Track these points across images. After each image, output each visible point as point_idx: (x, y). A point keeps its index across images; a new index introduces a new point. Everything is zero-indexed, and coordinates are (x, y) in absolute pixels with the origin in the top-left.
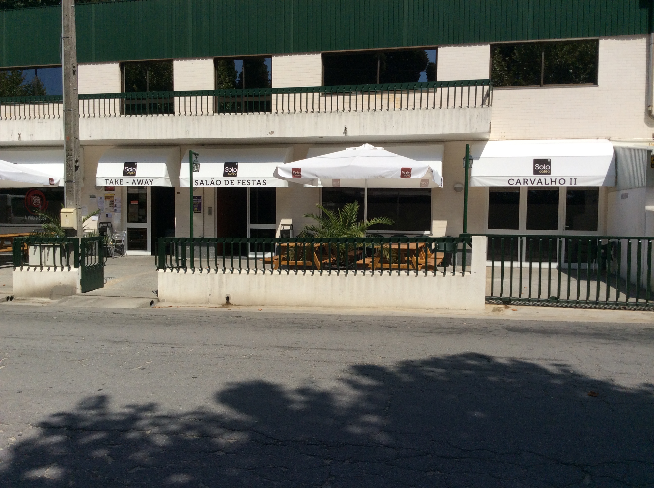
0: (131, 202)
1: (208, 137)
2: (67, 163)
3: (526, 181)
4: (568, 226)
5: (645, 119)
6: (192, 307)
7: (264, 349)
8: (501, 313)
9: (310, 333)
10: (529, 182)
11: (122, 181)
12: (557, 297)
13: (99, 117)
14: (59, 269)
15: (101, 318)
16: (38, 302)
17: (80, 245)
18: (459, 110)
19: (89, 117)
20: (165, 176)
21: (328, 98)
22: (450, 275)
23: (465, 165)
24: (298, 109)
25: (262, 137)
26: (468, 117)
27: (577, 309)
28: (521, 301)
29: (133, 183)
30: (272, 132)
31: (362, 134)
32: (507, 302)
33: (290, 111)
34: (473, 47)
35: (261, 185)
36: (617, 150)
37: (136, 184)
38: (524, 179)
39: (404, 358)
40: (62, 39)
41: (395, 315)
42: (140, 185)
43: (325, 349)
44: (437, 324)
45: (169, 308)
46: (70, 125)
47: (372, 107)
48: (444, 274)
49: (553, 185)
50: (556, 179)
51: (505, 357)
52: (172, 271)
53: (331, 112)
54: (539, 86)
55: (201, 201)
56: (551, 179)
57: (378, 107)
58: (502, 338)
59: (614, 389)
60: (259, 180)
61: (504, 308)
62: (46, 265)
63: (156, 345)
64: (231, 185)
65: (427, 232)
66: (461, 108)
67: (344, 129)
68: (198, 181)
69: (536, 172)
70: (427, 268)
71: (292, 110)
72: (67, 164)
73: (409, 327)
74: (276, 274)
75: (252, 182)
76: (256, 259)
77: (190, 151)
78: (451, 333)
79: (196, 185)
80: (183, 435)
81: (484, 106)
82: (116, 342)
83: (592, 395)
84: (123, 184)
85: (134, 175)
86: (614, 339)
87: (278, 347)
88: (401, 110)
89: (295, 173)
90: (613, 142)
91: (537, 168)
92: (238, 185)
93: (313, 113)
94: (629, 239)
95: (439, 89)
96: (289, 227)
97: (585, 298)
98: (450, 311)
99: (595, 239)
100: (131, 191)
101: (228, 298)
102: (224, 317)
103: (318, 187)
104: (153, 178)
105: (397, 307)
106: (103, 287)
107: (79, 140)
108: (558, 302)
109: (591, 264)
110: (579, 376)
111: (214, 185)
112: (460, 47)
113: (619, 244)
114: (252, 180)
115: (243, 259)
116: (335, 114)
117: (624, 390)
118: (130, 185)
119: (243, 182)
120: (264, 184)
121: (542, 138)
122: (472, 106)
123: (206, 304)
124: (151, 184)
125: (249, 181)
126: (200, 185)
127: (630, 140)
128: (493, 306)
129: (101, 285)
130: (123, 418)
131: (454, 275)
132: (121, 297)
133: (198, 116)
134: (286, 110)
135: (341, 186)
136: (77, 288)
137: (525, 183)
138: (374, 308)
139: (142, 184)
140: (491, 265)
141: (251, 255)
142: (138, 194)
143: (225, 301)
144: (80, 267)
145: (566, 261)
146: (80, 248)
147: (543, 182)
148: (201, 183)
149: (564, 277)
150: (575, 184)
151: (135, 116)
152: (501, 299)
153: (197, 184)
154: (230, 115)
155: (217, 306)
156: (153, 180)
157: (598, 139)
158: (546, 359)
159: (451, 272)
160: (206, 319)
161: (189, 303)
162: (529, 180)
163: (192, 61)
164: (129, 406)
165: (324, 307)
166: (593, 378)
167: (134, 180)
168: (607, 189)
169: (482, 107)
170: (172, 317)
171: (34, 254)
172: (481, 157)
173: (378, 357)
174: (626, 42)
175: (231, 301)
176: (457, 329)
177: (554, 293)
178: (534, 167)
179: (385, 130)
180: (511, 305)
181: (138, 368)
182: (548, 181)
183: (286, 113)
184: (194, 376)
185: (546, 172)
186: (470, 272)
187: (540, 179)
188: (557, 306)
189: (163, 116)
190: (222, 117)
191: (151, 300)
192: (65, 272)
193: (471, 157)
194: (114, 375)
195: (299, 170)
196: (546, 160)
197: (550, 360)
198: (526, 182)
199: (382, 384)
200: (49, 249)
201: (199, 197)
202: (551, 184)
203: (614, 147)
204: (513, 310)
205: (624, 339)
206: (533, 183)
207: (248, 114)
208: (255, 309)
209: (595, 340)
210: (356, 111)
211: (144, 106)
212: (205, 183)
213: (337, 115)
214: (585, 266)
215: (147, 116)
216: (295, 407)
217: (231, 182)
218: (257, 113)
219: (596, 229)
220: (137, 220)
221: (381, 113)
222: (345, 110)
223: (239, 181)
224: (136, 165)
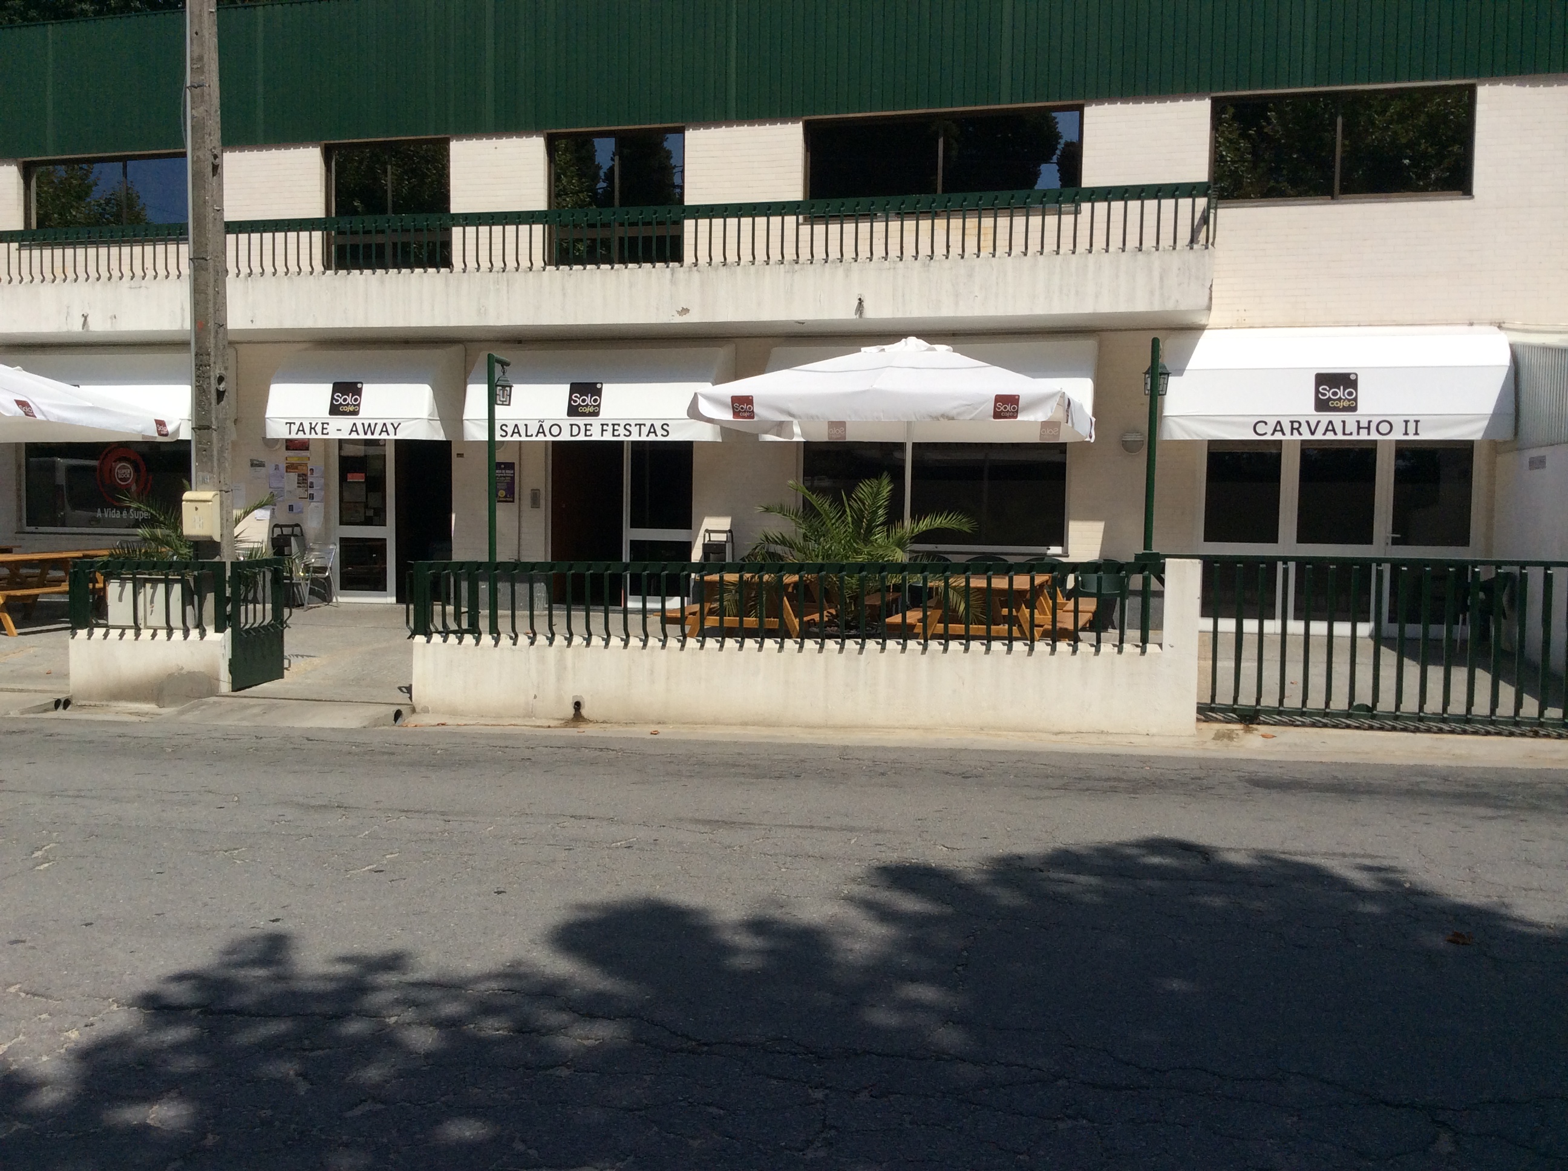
0: (349, 475)
1: (531, 323)
2: (198, 384)
3: (1296, 425)
4: (1398, 536)
6: (492, 725)
7: (664, 826)
8: (1235, 744)
9: (774, 789)
10: (1304, 429)
11: (325, 426)
12: (1370, 705)
13: (274, 274)
14: (178, 635)
15: (279, 750)
16: (130, 713)
17: (227, 579)
18: (1135, 255)
19: (250, 274)
20: (429, 415)
21: (819, 229)
22: (1112, 651)
23: (1149, 388)
24: (746, 256)
25: (659, 320)
26: (1156, 274)
27: (1418, 735)
28: (1283, 716)
29: (352, 431)
30: (685, 311)
31: (899, 315)
32: (1250, 717)
33: (727, 261)
34: (1168, 105)
35: (656, 435)
36: (1519, 351)
37: (358, 434)
38: (1292, 422)
39: (1001, 851)
40: (188, 90)
41: (975, 747)
42: (369, 436)
43: (812, 827)
44: (1080, 769)
45: (438, 727)
46: (206, 294)
47: (925, 249)
48: (1098, 651)
49: (1364, 436)
50: (1370, 422)
51: (1245, 850)
52: (445, 641)
53: (826, 262)
54: (1329, 197)
55: (514, 474)
56: (1358, 422)
57: (940, 249)
58: (1238, 802)
59: (1511, 926)
60: (652, 425)
61: (1240, 732)
62: (148, 624)
63: (409, 815)
64: (586, 435)
65: (1055, 550)
66: (1140, 250)
67: (857, 302)
68: (506, 426)
69: (1322, 405)
70: (1055, 635)
71: (732, 257)
72: (196, 386)
73: (1012, 777)
74: (693, 649)
75: (635, 430)
76: (644, 612)
77: (489, 355)
78: (1114, 790)
79: (501, 436)
80: (474, 1028)
81: (1195, 246)
82: (313, 807)
83: (1456, 939)
84: (328, 434)
85: (355, 413)
86: (1510, 807)
87: (697, 821)
88: (994, 256)
89: (739, 409)
90: (1508, 332)
91: (1324, 395)
92: (602, 435)
93: (782, 266)
94: (1547, 565)
95: (1086, 207)
96: (723, 537)
97: (1439, 709)
98: (1110, 738)
99: (1462, 567)
100: (350, 451)
101: (578, 705)
102: (569, 750)
103: (794, 440)
104: (399, 421)
105: (982, 729)
106: (282, 677)
107: (226, 329)
108: (1374, 717)
109: (1455, 626)
110: (1424, 894)
111: (545, 436)
112: (1139, 105)
113: (1524, 578)
114: (636, 425)
115: (614, 611)
116: (836, 267)
117: (1534, 930)
118: (345, 435)
119: (614, 430)
120: (665, 433)
121: (1337, 324)
122: (1167, 247)
123: (527, 719)
124: (395, 434)
125: (628, 427)
126: (512, 436)
127: (1550, 328)
128: (1216, 726)
129: (278, 673)
130: (331, 986)
131: (1120, 651)
132: (325, 701)
133: (508, 272)
134: (718, 257)
135: (848, 439)
136: (222, 678)
137: (1295, 432)
138: (927, 729)
139: (373, 434)
140: (1211, 629)
141: (634, 603)
142: (365, 457)
143: (571, 711)
144: (229, 630)
145: (1392, 620)
146: (227, 585)
147: (1339, 428)
148: (514, 432)
149: (1389, 657)
150: (1416, 433)
151: (357, 272)
152: (1234, 711)
153: (504, 434)
154: (585, 269)
155: (552, 723)
156: (399, 424)
157: (1471, 324)
158: (1344, 855)
159: (1114, 646)
160: (527, 753)
161: (486, 717)
162: (1306, 424)
163: (494, 142)
164: (344, 960)
165: (809, 727)
166: (1459, 900)
167: (355, 424)
168: (1495, 446)
169: (1192, 248)
170: (446, 750)
171: (120, 599)
172: (1187, 368)
173: (938, 846)
174: (1542, 89)
175: (584, 712)
176: (1128, 781)
177: (1364, 696)
178: (1317, 392)
179: (957, 304)
180: (1259, 724)
181: (367, 868)
182: (1351, 427)
183: (718, 266)
184: (499, 890)
185: (1346, 404)
186: (1160, 645)
187: (1330, 422)
188: (1371, 728)
189: (425, 272)
190: (566, 275)
191: (396, 708)
192: (193, 642)
193: (1165, 367)
194: (312, 886)
195: (748, 400)
196: (1347, 375)
197: (1354, 855)
198: (1298, 429)
199: (949, 910)
200: (154, 588)
201: (510, 466)
202: (1358, 433)
203: (1511, 346)
204: (1263, 736)
205: (1535, 808)
206: (1313, 430)
207: (626, 266)
208: (643, 732)
209: (1465, 809)
210: (886, 260)
211: (381, 248)
212: (523, 432)
213: (840, 270)
214: (1439, 631)
215: (387, 273)
216: (741, 962)
217: (586, 430)
218: (649, 265)
219: (1466, 543)
220: (363, 519)
221: (947, 264)
222: (859, 258)
223: (605, 427)
224: (361, 389)
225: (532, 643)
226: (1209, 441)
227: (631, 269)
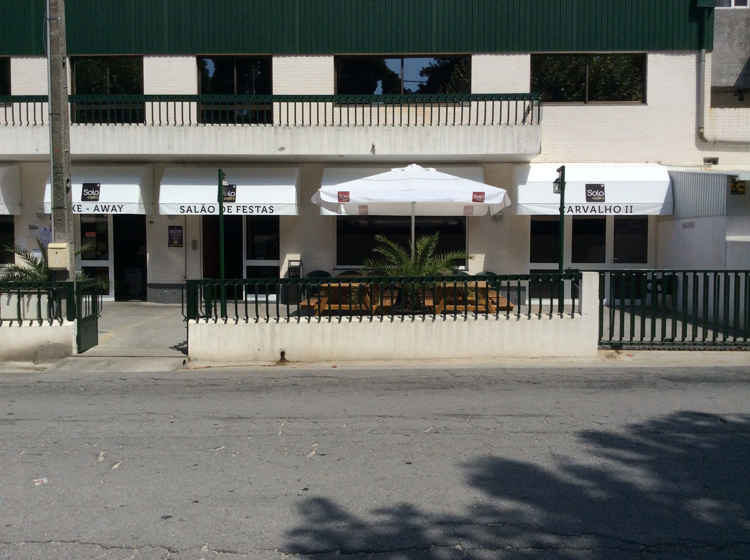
0: (87, 233)
1: (198, 153)
3: (578, 208)
4: (617, 259)
5: (696, 141)
6: (237, 366)
8: (614, 360)
10: (582, 210)
11: (80, 207)
14: (46, 323)
16: (19, 368)
18: (506, 127)
19: (35, 125)
20: (139, 201)
21: (344, 110)
22: (558, 317)
24: (314, 121)
25: (269, 154)
26: (516, 135)
28: (632, 345)
29: (95, 209)
30: (282, 149)
31: (393, 153)
32: (617, 347)
33: (304, 124)
34: (511, 57)
35: (267, 212)
36: (674, 175)
37: (99, 211)
38: (576, 207)
40: (48, 21)
42: (105, 212)
45: (206, 369)
46: (60, 134)
47: (405, 121)
48: (551, 317)
49: (608, 213)
50: (611, 207)
52: (207, 322)
53: (356, 126)
54: (583, 102)
55: (182, 232)
56: (606, 207)
57: (412, 122)
60: (264, 207)
61: (616, 354)
62: (26, 318)
64: (228, 212)
65: (462, 268)
66: (508, 124)
67: (371, 147)
68: (184, 207)
69: (589, 199)
71: (307, 122)
72: (54, 185)
75: (255, 210)
77: (219, 170)
81: (525, 124)
84: (81, 211)
85: (97, 200)
88: (439, 125)
89: (342, 197)
90: (665, 166)
91: (590, 194)
92: (237, 212)
93: (333, 127)
95: (474, 104)
96: (297, 264)
100: (86, 220)
101: (283, 354)
103: (342, 215)
104: (122, 204)
105: (495, 357)
106: (97, 344)
107: (69, 153)
108: (674, 344)
111: (206, 212)
112: (497, 56)
114: (256, 207)
116: (361, 129)
118: (91, 212)
119: (244, 209)
120: (271, 211)
121: (589, 161)
122: (520, 124)
123: (254, 362)
124: (120, 211)
125: (251, 208)
126: (187, 212)
127: (680, 164)
129: (95, 342)
131: (562, 317)
133: (185, 126)
134: (299, 122)
135: (369, 214)
136: (73, 347)
137: (578, 211)
138: (467, 359)
139: (107, 211)
142: (96, 222)
143: (279, 357)
144: (76, 320)
146: (75, 295)
147: (597, 210)
148: (188, 210)
150: (631, 212)
151: (99, 124)
153: (182, 211)
155: (271, 364)
156: (122, 206)
157: (647, 162)
161: (231, 361)
162: (582, 208)
163: (168, 59)
165: (407, 360)
167: (96, 206)
168: (657, 218)
169: (524, 124)
171: (8, 304)
172: (528, 181)
174: (675, 57)
175: (286, 357)
178: (587, 193)
179: (421, 148)
180: (621, 350)
182: (603, 209)
183: (299, 126)
185: (600, 198)
186: (580, 314)
187: (593, 207)
188: (673, 349)
189: (138, 125)
190: (217, 129)
191: (183, 359)
192: (55, 327)
195: (347, 193)
196: (600, 185)
198: (579, 210)
200: (29, 297)
201: (180, 228)
202: (606, 212)
203: (668, 172)
204: (628, 355)
206: (586, 210)
207: (250, 126)
208: (328, 366)
210: (386, 126)
211: (104, 112)
212: (193, 210)
213: (363, 130)
214: (638, 302)
215: (116, 125)
217: (228, 209)
218: (262, 125)
219: (645, 261)
220: (95, 256)
221: (416, 128)
222: (372, 124)
223: (239, 208)
224: (99, 187)
225: (257, 322)
226: (531, 215)
227: (253, 127)
